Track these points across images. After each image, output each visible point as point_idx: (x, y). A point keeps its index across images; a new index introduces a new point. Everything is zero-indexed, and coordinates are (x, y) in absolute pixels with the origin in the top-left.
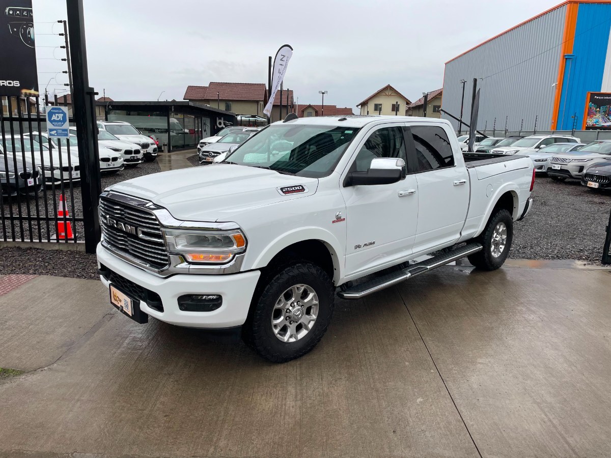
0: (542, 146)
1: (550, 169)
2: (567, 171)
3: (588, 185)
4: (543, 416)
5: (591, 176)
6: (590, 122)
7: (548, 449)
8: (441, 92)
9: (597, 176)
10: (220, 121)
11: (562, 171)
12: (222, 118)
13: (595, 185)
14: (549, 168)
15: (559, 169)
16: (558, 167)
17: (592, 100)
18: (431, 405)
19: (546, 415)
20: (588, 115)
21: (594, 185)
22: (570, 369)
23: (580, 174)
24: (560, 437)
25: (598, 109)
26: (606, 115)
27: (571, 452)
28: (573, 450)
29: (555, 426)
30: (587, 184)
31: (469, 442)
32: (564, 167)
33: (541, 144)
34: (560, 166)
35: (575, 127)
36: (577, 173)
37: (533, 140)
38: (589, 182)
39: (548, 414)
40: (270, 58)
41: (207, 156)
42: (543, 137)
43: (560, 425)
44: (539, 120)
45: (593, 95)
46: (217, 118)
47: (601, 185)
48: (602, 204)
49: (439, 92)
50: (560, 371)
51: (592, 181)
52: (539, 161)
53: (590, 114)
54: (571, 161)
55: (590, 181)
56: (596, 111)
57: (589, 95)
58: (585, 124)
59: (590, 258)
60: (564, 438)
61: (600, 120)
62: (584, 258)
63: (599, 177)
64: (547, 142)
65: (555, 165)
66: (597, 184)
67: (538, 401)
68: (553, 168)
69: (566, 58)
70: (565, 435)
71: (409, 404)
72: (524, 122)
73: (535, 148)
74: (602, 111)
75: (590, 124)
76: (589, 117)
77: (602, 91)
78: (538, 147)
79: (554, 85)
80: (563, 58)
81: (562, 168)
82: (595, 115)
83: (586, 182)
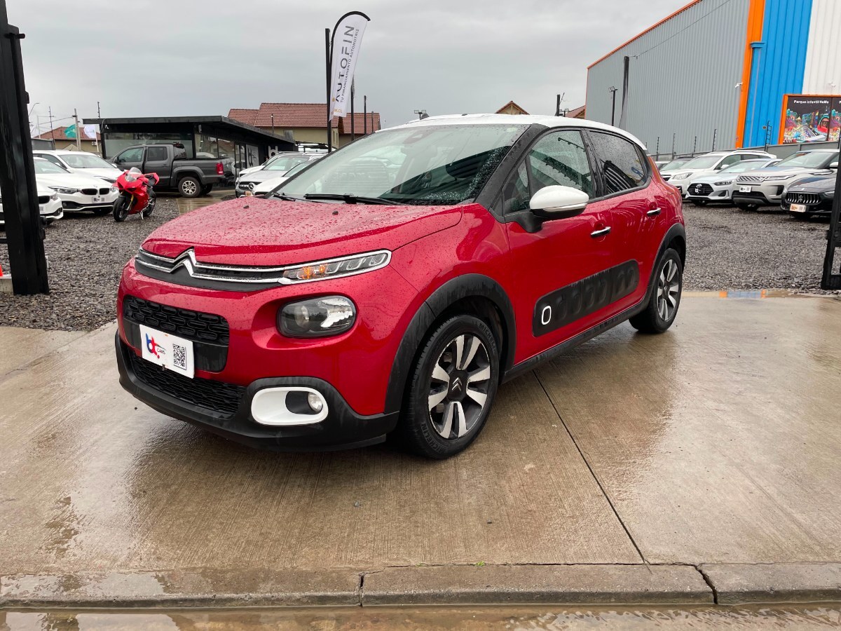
0: (724, 166)
1: (736, 193)
2: (760, 194)
3: (791, 210)
4: (747, 482)
5: (794, 196)
6: (789, 136)
7: (762, 533)
8: (584, 110)
9: (803, 195)
10: (273, 151)
11: (753, 194)
12: (277, 147)
13: (801, 208)
14: (734, 191)
15: (749, 191)
16: (747, 189)
17: (791, 106)
18: (549, 473)
19: (753, 481)
20: (786, 127)
21: (799, 208)
22: (788, 416)
23: (780, 197)
24: (781, 514)
25: (799, 118)
26: (811, 127)
27: (804, 536)
28: (807, 533)
29: (769, 497)
30: (789, 208)
31: (615, 526)
32: (756, 189)
33: (722, 163)
34: (750, 187)
35: (768, 141)
36: (775, 196)
37: (711, 158)
38: (792, 205)
39: (757, 479)
40: (327, 31)
41: (247, 188)
42: (726, 154)
43: (778, 495)
44: (719, 136)
45: (791, 98)
46: (269, 148)
47: (810, 208)
48: (813, 230)
49: (582, 110)
50: (772, 420)
51: (796, 203)
52: (721, 184)
53: (788, 125)
54: (765, 179)
55: (794, 203)
56: (797, 121)
57: (787, 98)
58: (781, 139)
59: (802, 286)
60: (788, 515)
61: (803, 133)
62: (794, 285)
63: (806, 197)
64: (730, 161)
65: (744, 187)
66: (804, 206)
67: (737, 461)
68: (740, 191)
69: (753, 48)
70: (789, 510)
71: (510, 473)
72: (698, 139)
73: (715, 169)
74: (805, 120)
75: (789, 139)
76: (786, 130)
77: (805, 93)
78: (718, 168)
79: (738, 85)
80: (750, 48)
81: (753, 190)
82: (796, 127)
83: (788, 206)
